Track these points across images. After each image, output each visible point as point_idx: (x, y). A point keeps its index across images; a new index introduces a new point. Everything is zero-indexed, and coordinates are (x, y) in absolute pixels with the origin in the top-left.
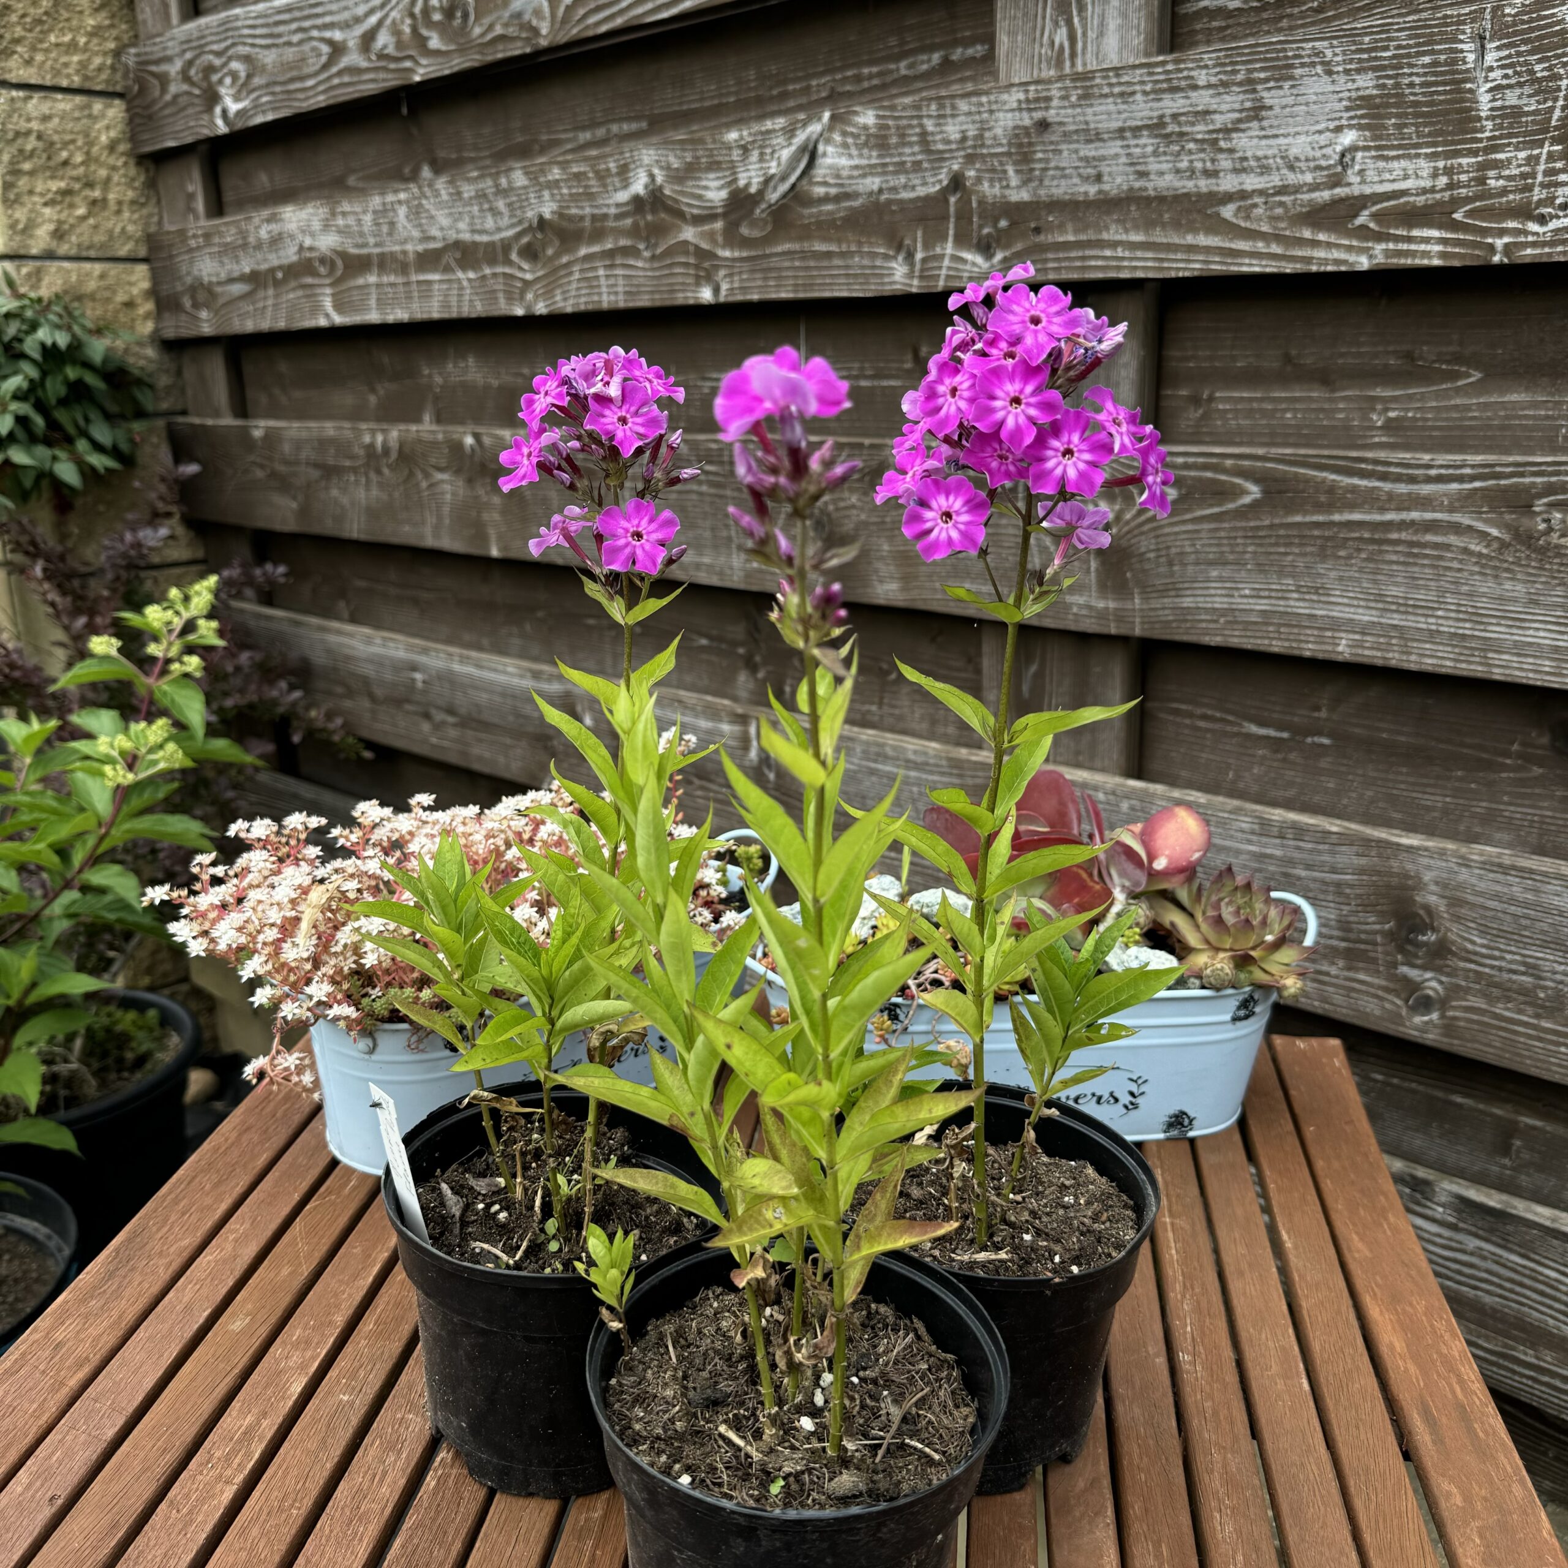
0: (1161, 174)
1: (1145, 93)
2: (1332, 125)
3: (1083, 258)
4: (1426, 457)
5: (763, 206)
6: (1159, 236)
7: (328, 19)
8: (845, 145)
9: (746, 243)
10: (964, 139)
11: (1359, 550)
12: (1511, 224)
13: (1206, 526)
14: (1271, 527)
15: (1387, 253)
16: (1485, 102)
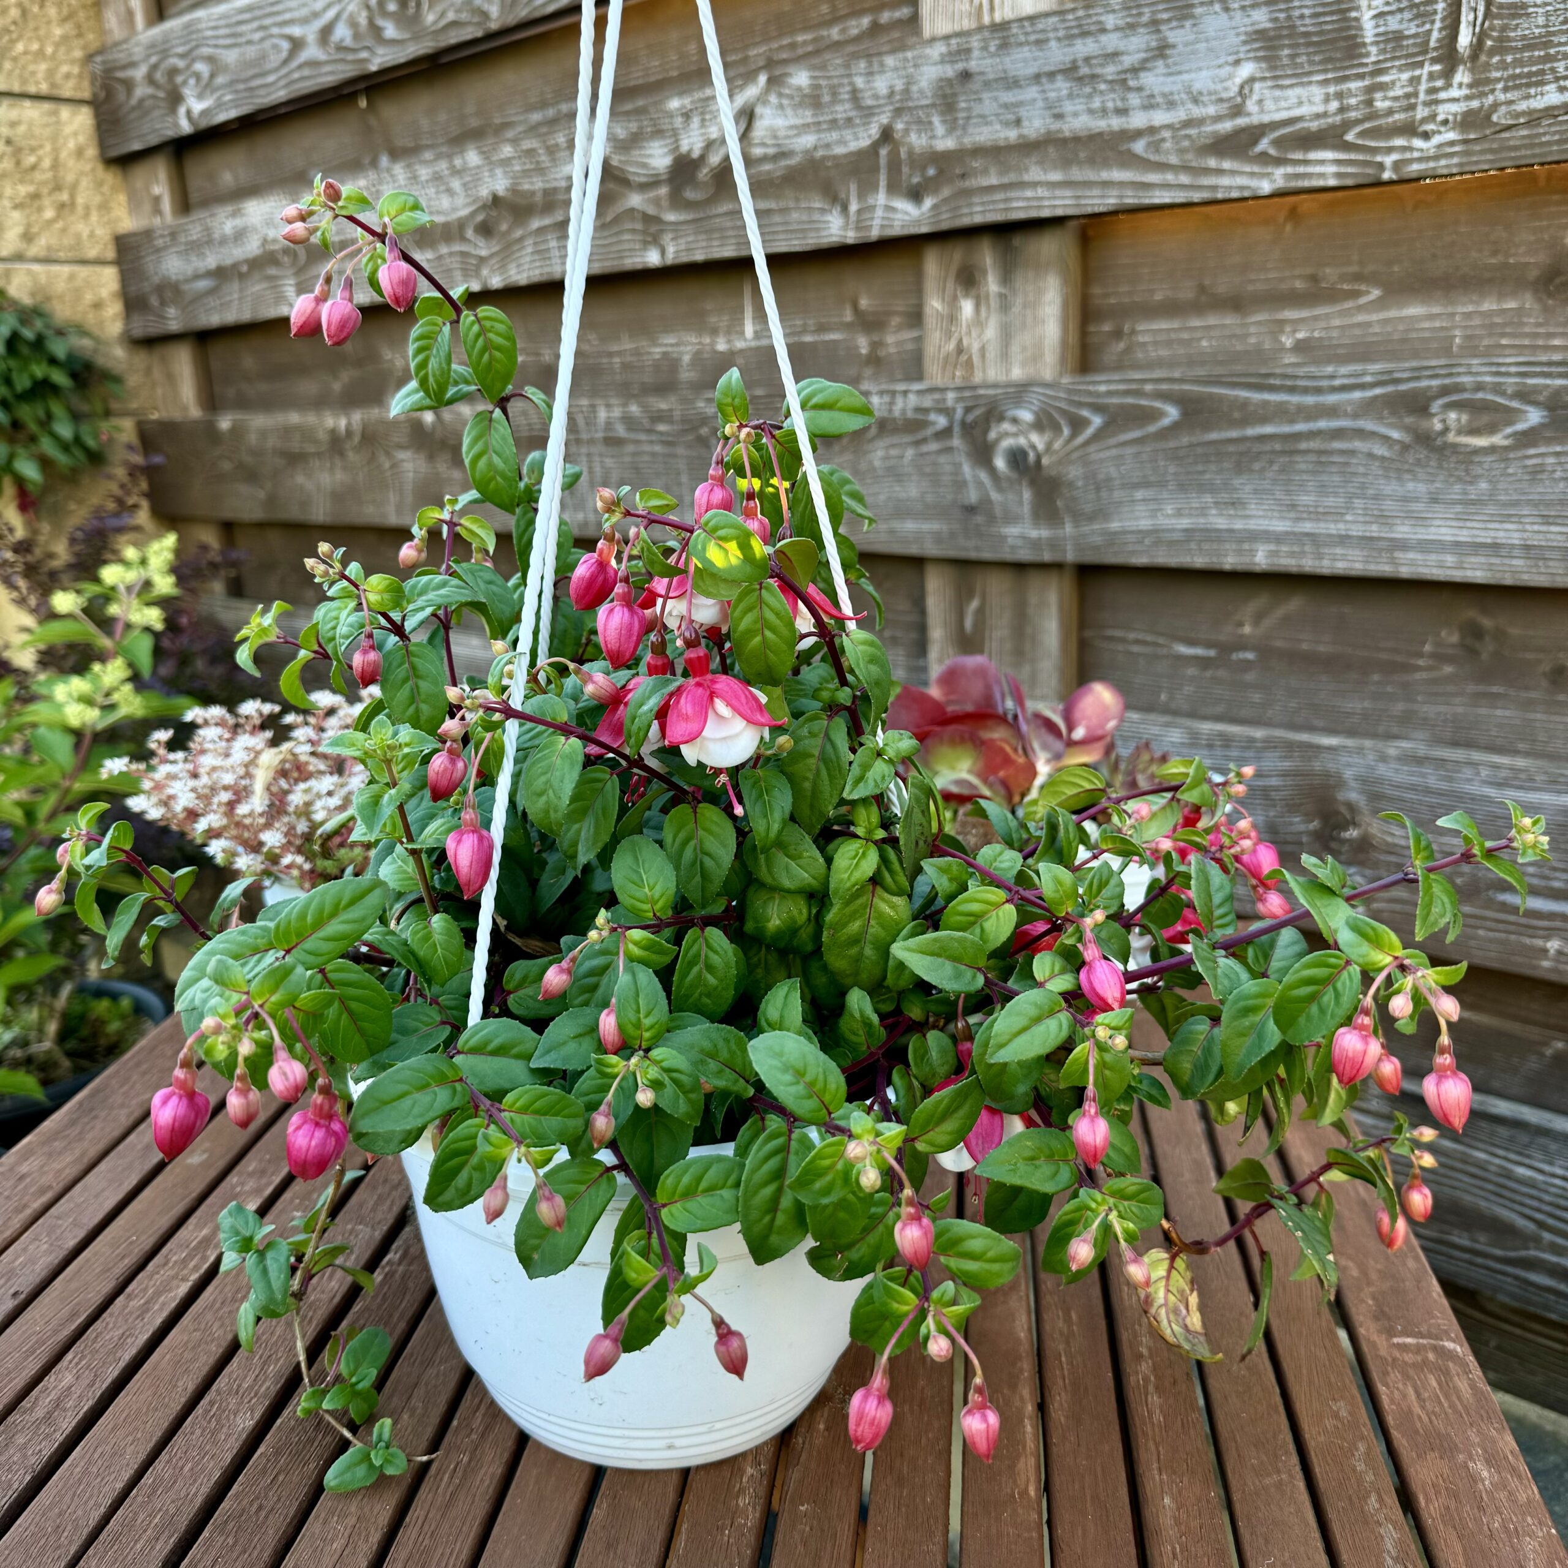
0: (1076, 114)
1: (1059, 39)
2: (1231, 59)
3: (1006, 200)
4: (1330, 369)
5: (705, 171)
6: (1077, 174)
7: (287, 16)
8: (781, 107)
9: (690, 205)
10: (892, 94)
11: (1271, 463)
12: (1399, 142)
13: (1129, 450)
14: (1191, 446)
15: (1288, 177)
16: (1369, 30)
